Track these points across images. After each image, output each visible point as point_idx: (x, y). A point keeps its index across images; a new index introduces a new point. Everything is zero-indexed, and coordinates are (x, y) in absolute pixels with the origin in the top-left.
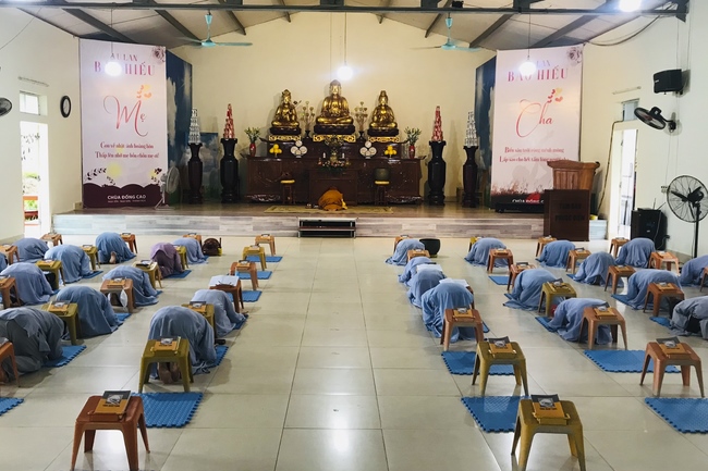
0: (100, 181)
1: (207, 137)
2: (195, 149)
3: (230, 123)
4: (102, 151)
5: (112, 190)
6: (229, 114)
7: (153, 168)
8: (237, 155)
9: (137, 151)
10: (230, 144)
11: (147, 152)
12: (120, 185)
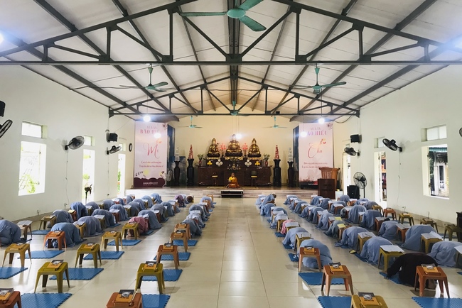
0: (140, 177)
1: (182, 158)
2: (177, 163)
3: (191, 153)
4: (142, 165)
5: (145, 180)
6: (191, 149)
7: (161, 171)
8: (193, 165)
9: (155, 164)
10: (191, 161)
11: (159, 165)
12: (148, 179)
